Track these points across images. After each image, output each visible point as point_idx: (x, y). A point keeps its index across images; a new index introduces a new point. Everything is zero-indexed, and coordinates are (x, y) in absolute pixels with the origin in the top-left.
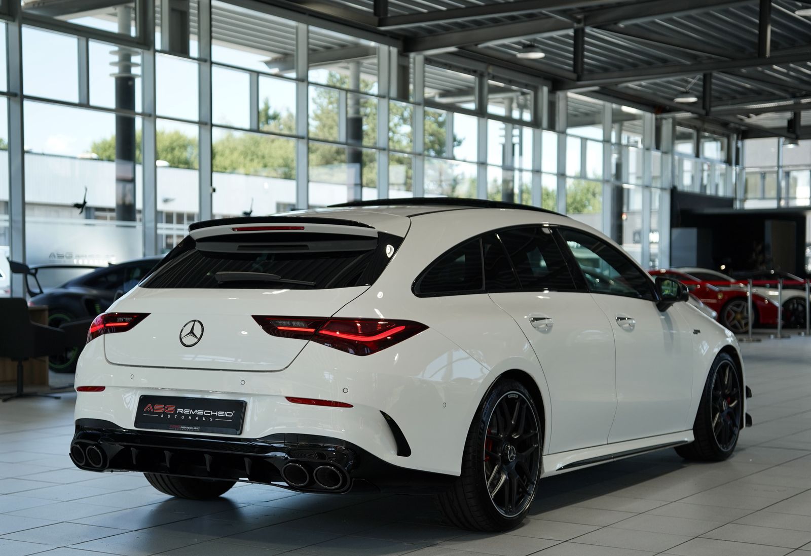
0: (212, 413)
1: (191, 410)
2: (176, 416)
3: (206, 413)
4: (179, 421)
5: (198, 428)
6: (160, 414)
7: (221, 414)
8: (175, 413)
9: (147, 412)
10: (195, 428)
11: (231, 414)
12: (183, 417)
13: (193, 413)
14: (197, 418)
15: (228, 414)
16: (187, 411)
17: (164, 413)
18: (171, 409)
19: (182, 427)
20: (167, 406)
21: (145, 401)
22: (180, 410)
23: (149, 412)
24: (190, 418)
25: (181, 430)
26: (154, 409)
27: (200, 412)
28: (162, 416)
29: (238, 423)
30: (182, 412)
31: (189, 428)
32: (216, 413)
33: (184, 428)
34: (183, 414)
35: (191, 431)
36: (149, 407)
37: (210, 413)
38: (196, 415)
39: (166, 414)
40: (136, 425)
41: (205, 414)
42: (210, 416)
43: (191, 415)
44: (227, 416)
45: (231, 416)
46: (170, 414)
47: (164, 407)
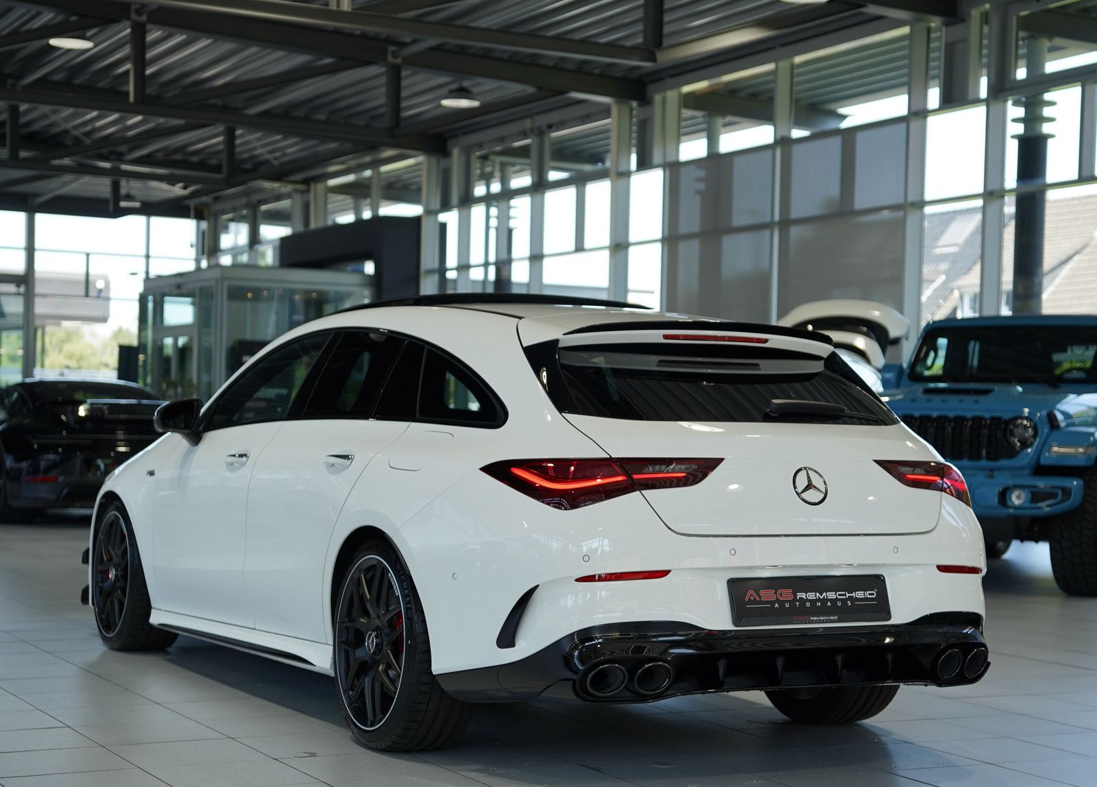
0: (847, 595)
1: (818, 594)
2: (798, 603)
3: (839, 595)
4: (804, 611)
5: (836, 618)
6: (773, 603)
7: (859, 594)
8: (795, 599)
9: (750, 602)
10: (832, 618)
11: (873, 594)
12: (808, 604)
13: (822, 597)
14: (829, 604)
15: (870, 594)
16: (811, 596)
17: (778, 601)
18: (786, 594)
19: (812, 618)
20: (779, 591)
21: (737, 587)
22: (803, 595)
23: (755, 602)
24: (819, 604)
25: (812, 623)
26: (760, 597)
27: (831, 595)
28: (777, 605)
29: (882, 606)
30: (804, 597)
31: (822, 618)
32: (854, 595)
33: (815, 618)
34: (807, 600)
35: (823, 622)
36: (751, 595)
37: (845, 595)
38: (825, 601)
39: (782, 603)
40: (737, 620)
41: (839, 597)
42: (846, 600)
43: (819, 600)
44: (869, 596)
45: (874, 596)
46: (787, 601)
47: (776, 593)
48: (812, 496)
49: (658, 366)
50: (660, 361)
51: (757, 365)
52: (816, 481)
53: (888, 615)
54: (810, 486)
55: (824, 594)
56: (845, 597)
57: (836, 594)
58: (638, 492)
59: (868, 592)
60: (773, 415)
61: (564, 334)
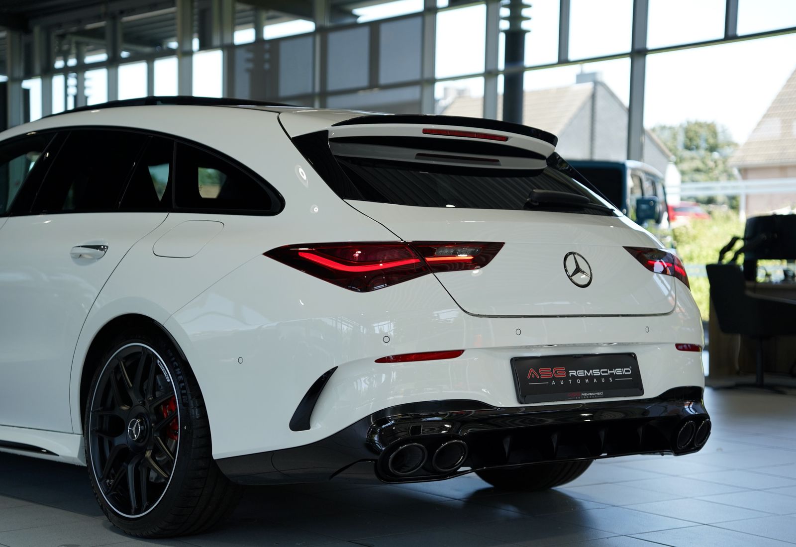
0: (609, 372)
1: (585, 371)
2: (570, 380)
3: (603, 372)
4: (576, 387)
5: (601, 393)
6: (550, 380)
7: (618, 371)
8: (568, 376)
9: (532, 379)
10: (598, 394)
11: (628, 371)
12: (579, 381)
13: (589, 375)
14: (595, 381)
15: (626, 371)
16: (581, 373)
17: (554, 378)
18: (560, 372)
19: (582, 394)
20: (555, 369)
21: (519, 365)
22: (573, 373)
23: (535, 379)
24: (587, 381)
25: (583, 399)
26: (540, 375)
27: (596, 372)
28: (553, 383)
29: (635, 383)
30: (575, 374)
31: (591, 394)
33: (585, 394)
34: (578, 377)
35: (592, 398)
36: (532, 373)
37: (607, 372)
38: (591, 378)
39: (557, 380)
40: (521, 397)
41: (602, 374)
42: (608, 376)
43: (587, 377)
44: (625, 373)
45: (630, 373)
46: (562, 379)
47: (552, 371)
48: (582, 278)
49: (416, 158)
50: (418, 155)
51: (498, 161)
52: (583, 266)
53: (641, 391)
54: (578, 270)
55: (591, 371)
56: (607, 374)
57: (600, 371)
58: (431, 275)
59: (625, 369)
60: (534, 204)
61: (332, 126)
